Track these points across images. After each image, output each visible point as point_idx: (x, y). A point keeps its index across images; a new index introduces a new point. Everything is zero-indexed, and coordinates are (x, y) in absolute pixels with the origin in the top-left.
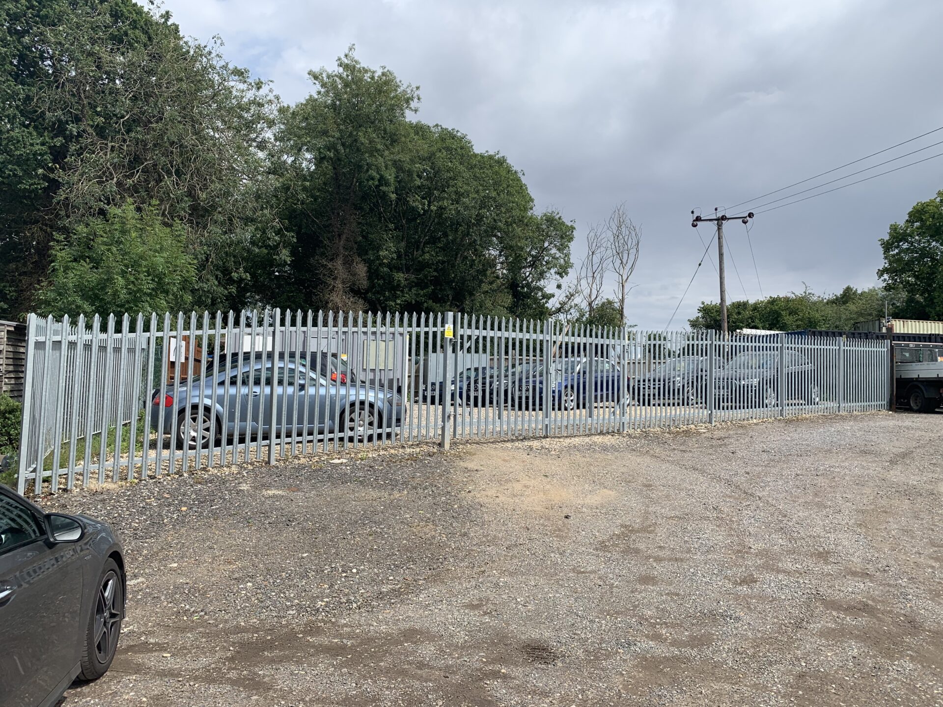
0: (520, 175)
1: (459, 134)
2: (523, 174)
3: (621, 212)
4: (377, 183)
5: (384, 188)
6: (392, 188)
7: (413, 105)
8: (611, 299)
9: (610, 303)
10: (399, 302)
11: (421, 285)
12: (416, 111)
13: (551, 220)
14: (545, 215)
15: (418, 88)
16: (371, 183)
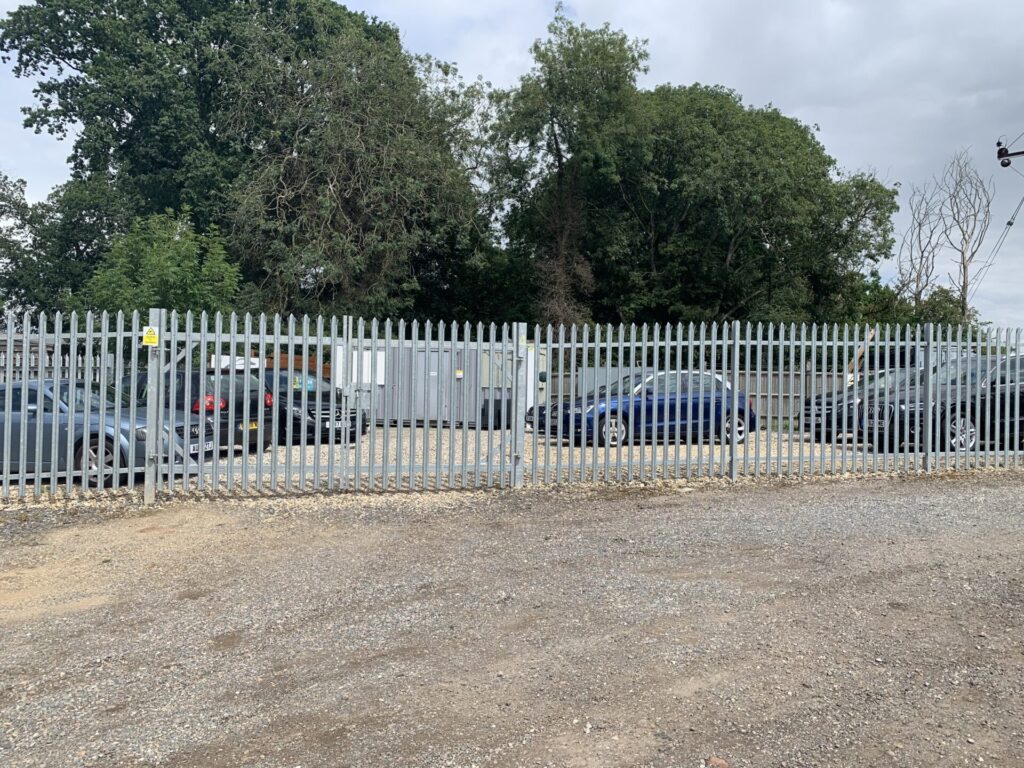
0: (813, 130)
1: (726, 91)
2: (818, 129)
3: (961, 162)
4: (591, 164)
5: (602, 170)
6: (613, 168)
7: (642, 64)
8: (946, 286)
9: (944, 293)
10: (633, 306)
11: (667, 283)
12: (646, 71)
13: (861, 185)
14: (854, 179)
15: (646, 42)
16: (584, 165)
